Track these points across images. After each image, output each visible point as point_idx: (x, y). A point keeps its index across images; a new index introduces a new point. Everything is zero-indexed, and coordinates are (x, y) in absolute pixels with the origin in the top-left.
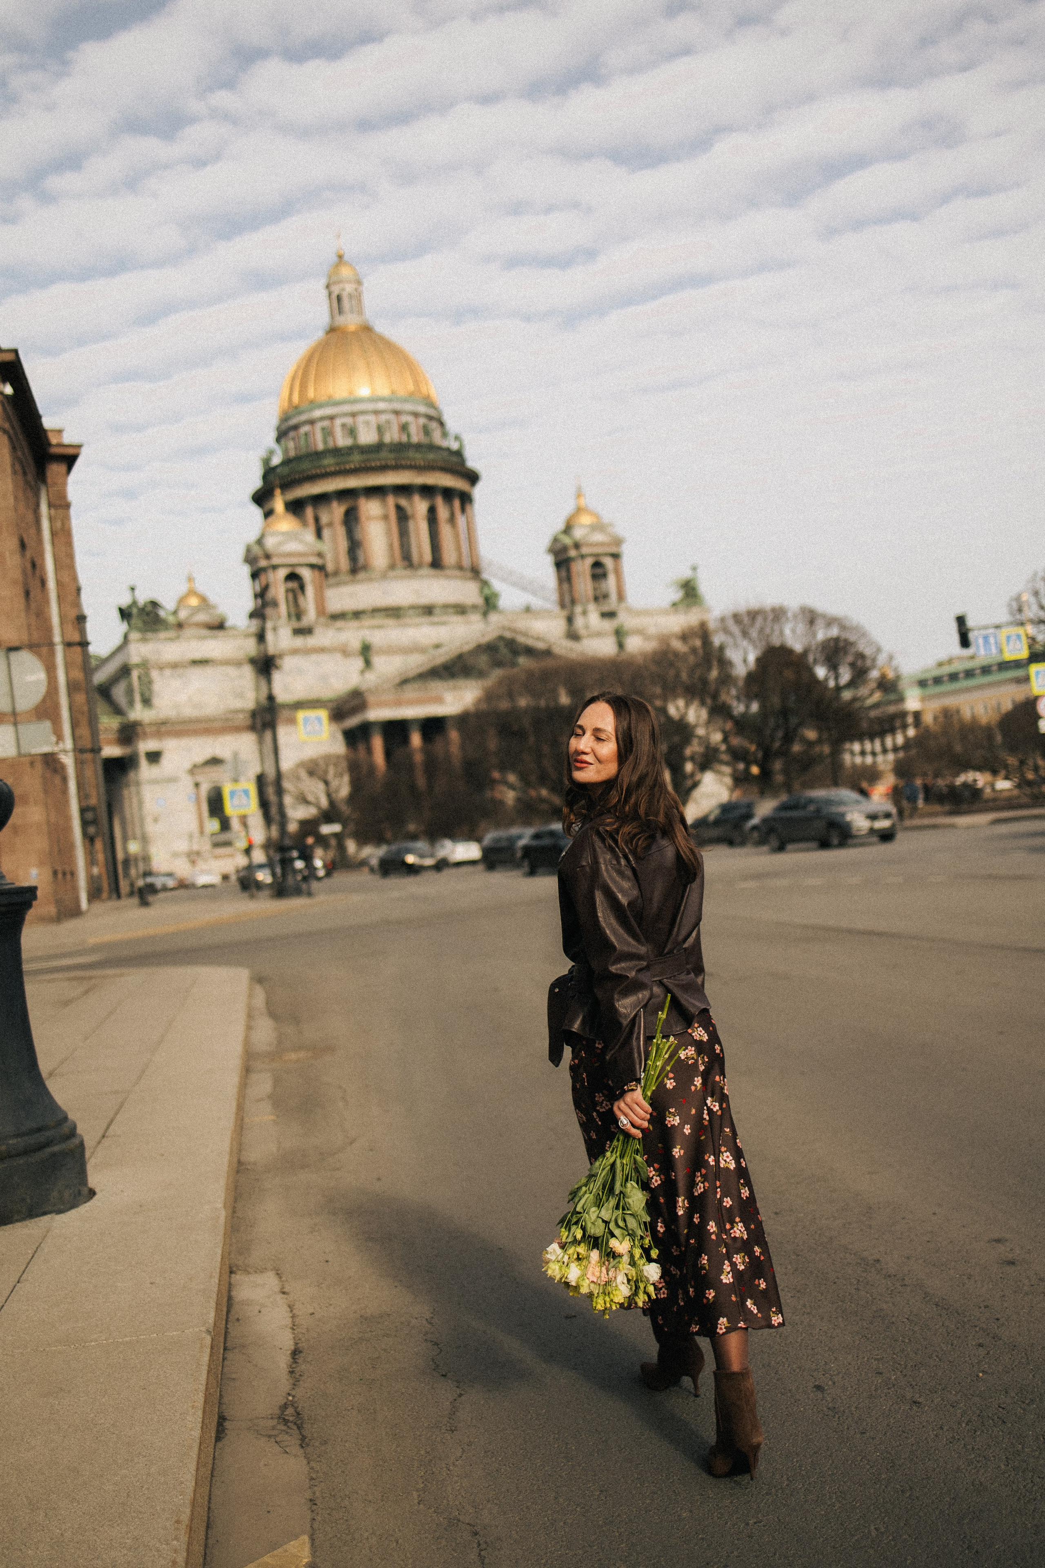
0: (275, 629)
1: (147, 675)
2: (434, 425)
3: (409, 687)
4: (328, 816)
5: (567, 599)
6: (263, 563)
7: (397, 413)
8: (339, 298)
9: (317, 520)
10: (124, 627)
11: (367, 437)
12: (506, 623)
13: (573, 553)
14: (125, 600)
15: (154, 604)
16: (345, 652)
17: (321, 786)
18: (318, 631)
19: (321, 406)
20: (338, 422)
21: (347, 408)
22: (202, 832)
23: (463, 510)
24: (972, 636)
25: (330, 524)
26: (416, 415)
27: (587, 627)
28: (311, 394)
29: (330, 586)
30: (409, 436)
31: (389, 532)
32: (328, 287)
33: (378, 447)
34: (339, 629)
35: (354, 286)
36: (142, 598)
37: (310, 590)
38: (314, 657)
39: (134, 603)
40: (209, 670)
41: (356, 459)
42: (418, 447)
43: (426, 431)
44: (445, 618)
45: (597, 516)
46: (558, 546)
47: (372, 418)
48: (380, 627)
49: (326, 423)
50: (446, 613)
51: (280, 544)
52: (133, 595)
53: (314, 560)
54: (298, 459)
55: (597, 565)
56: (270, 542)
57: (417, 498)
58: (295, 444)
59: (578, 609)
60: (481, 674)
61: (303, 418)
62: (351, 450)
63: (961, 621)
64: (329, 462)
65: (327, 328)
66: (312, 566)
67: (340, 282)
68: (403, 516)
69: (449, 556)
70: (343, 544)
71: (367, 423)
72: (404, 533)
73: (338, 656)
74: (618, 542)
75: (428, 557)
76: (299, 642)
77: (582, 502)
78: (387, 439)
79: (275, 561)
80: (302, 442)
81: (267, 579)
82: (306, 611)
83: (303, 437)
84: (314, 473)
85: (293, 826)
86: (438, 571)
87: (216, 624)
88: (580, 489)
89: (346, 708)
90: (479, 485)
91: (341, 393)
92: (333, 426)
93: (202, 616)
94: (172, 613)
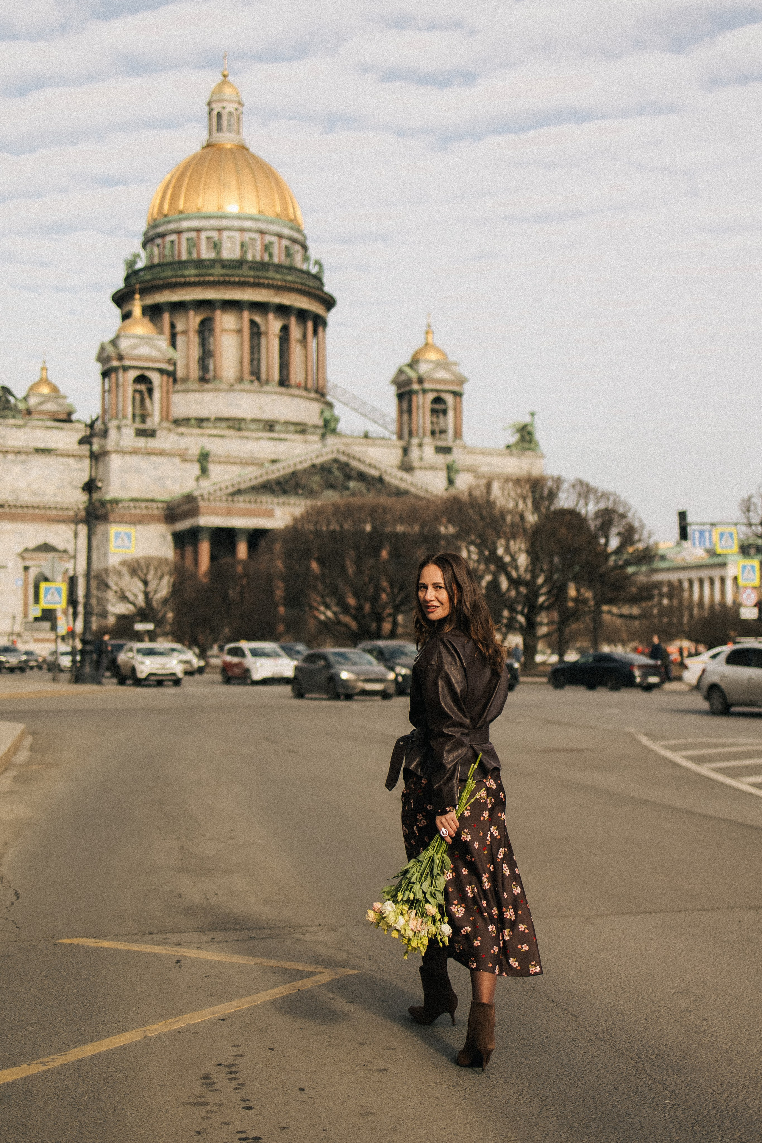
0: (119, 428)
2: (297, 247)
3: (241, 498)
4: (144, 615)
5: (406, 430)
6: (115, 363)
7: (262, 232)
8: (219, 115)
9: (173, 326)
11: (230, 252)
12: (342, 448)
13: (416, 387)
15: (6, 390)
16: (184, 458)
17: (141, 585)
18: (159, 433)
19: (188, 218)
20: (204, 235)
21: (213, 223)
22: (26, 615)
23: (315, 332)
25: (185, 332)
26: (280, 236)
27: (421, 459)
28: (181, 205)
29: (177, 392)
30: (271, 255)
31: (240, 346)
32: (209, 104)
33: (240, 263)
34: (181, 435)
35: (236, 105)
37: (157, 394)
38: (154, 459)
40: (50, 460)
41: (216, 273)
42: (279, 268)
43: (289, 254)
44: (283, 436)
45: (443, 353)
46: (403, 378)
47: (237, 234)
48: (222, 436)
49: (193, 235)
50: (287, 432)
51: (134, 347)
53: (164, 366)
54: (160, 265)
56: (124, 344)
57: (271, 316)
58: (160, 251)
59: (415, 441)
60: (312, 493)
61: (172, 226)
62: (213, 263)
64: (190, 272)
65: (205, 144)
66: (161, 371)
67: (222, 100)
68: (256, 333)
69: (297, 374)
70: (195, 353)
71: (232, 239)
72: (255, 349)
73: (177, 460)
74: (462, 381)
75: (276, 376)
76: (141, 442)
77: (431, 339)
78: (249, 257)
79: (127, 362)
80: (167, 251)
81: (117, 379)
82: (151, 415)
83: (168, 245)
84: (174, 280)
85: (111, 620)
86: (283, 390)
87: (63, 417)
88: (429, 326)
89: (178, 511)
90: (334, 310)
91: (210, 208)
92: (199, 238)
93: (50, 407)
94: (22, 400)
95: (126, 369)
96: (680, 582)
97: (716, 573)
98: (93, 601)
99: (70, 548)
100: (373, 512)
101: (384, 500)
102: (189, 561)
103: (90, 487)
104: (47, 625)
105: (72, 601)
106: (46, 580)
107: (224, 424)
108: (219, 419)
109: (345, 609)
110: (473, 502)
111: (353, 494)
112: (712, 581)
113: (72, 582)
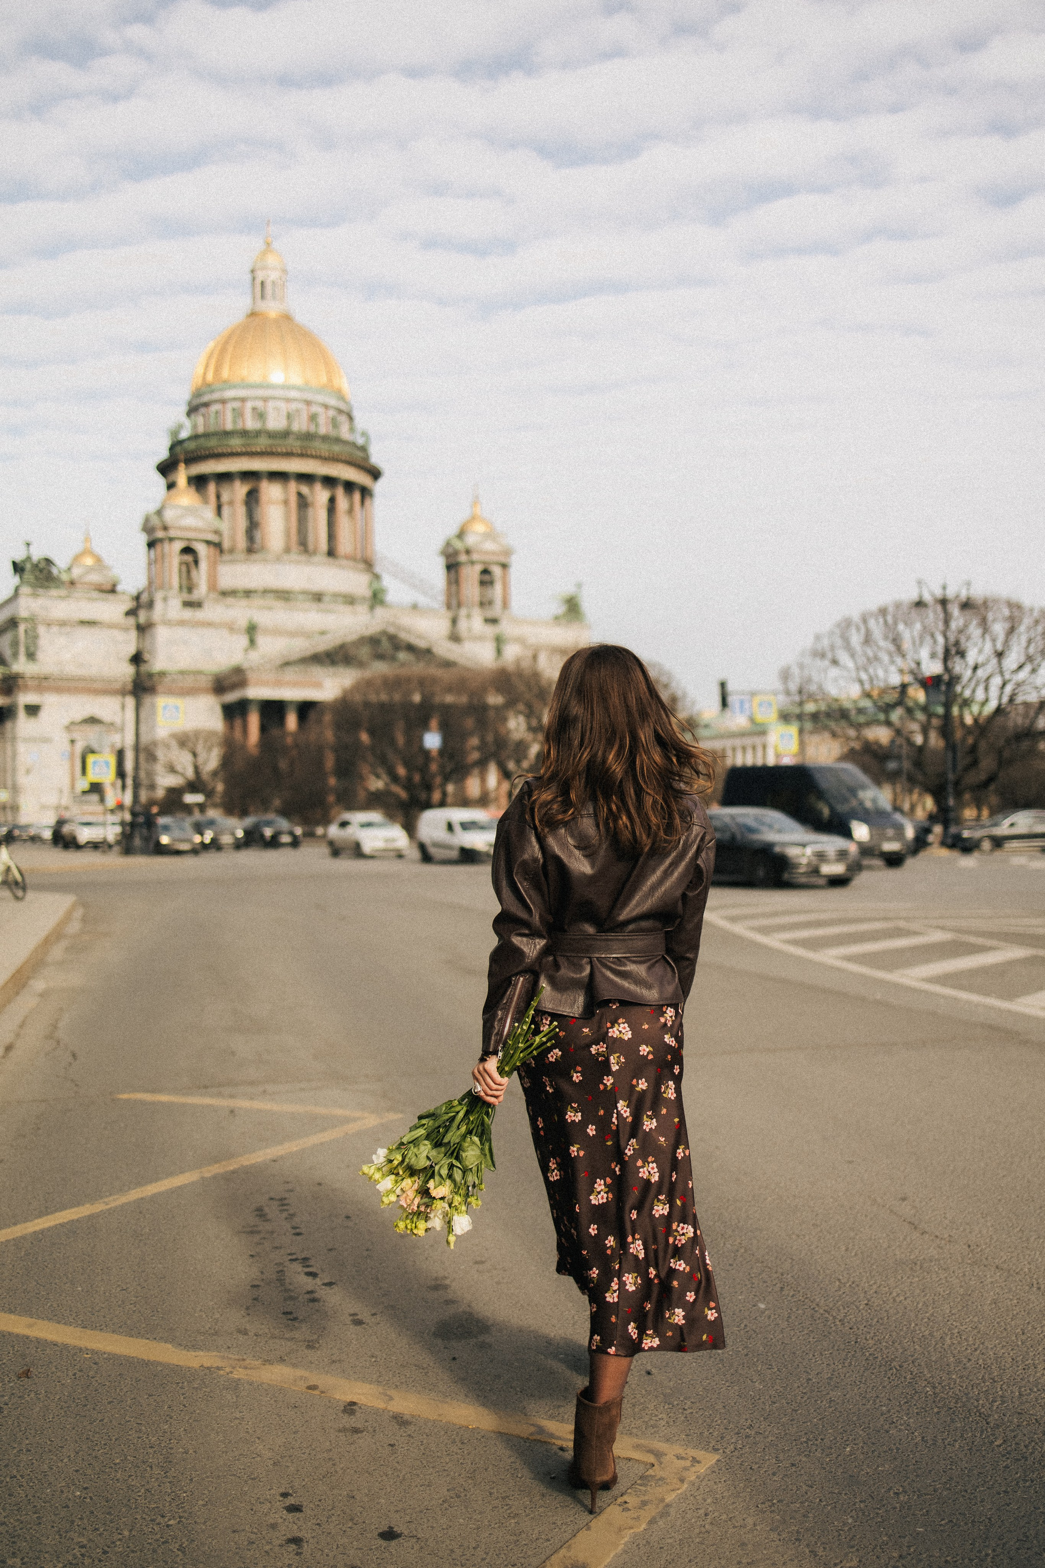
0: (165, 599)
1: (34, 629)
2: (343, 419)
3: (290, 669)
4: (194, 786)
5: (454, 602)
6: (160, 534)
7: (308, 403)
8: (262, 283)
9: (218, 497)
10: (16, 580)
11: (275, 423)
12: (391, 619)
13: (463, 558)
14: (19, 557)
15: (48, 561)
16: (231, 628)
17: (190, 757)
18: (206, 605)
19: (234, 387)
20: (249, 405)
21: (259, 392)
22: (73, 787)
23: (362, 504)
24: (730, 699)
25: (231, 503)
26: (326, 407)
27: (470, 630)
28: (225, 374)
29: (223, 563)
30: (317, 426)
31: (287, 518)
32: (253, 271)
33: (286, 434)
34: (228, 607)
35: (280, 274)
36: (37, 554)
37: (203, 565)
38: (200, 630)
39: (29, 558)
40: (95, 632)
41: (263, 443)
42: (325, 438)
43: (335, 423)
44: (331, 607)
45: (490, 525)
46: (451, 550)
47: (283, 405)
48: (270, 608)
49: (236, 404)
50: (335, 602)
51: (179, 517)
52: (28, 550)
53: (211, 537)
54: (206, 435)
56: (169, 515)
57: (318, 487)
58: (204, 420)
59: (463, 612)
60: (361, 665)
61: (216, 396)
62: (258, 433)
63: (723, 685)
64: (236, 443)
65: (249, 312)
66: (208, 542)
67: (264, 268)
68: (303, 503)
69: (345, 544)
70: (242, 523)
71: (277, 409)
72: (302, 521)
73: (225, 633)
74: (508, 552)
75: (323, 545)
76: (188, 614)
77: (478, 510)
78: (295, 427)
79: (172, 533)
80: (212, 420)
81: (162, 550)
82: (197, 585)
83: (213, 415)
84: (220, 451)
85: (160, 793)
86: (331, 560)
87: (109, 587)
88: (477, 497)
89: (227, 683)
90: (381, 482)
91: (255, 377)
92: (244, 408)
93: (95, 578)
94: (65, 571)
95: (171, 540)
96: (724, 750)
97: (758, 741)
98: (142, 774)
99: (118, 720)
100: (422, 683)
101: (434, 671)
102: (238, 734)
103: (137, 659)
104: (95, 797)
105: (121, 774)
106: (93, 752)
107: (272, 595)
108: (266, 592)
109: (395, 778)
110: (520, 674)
111: (403, 665)
112: (754, 748)
113: (120, 755)
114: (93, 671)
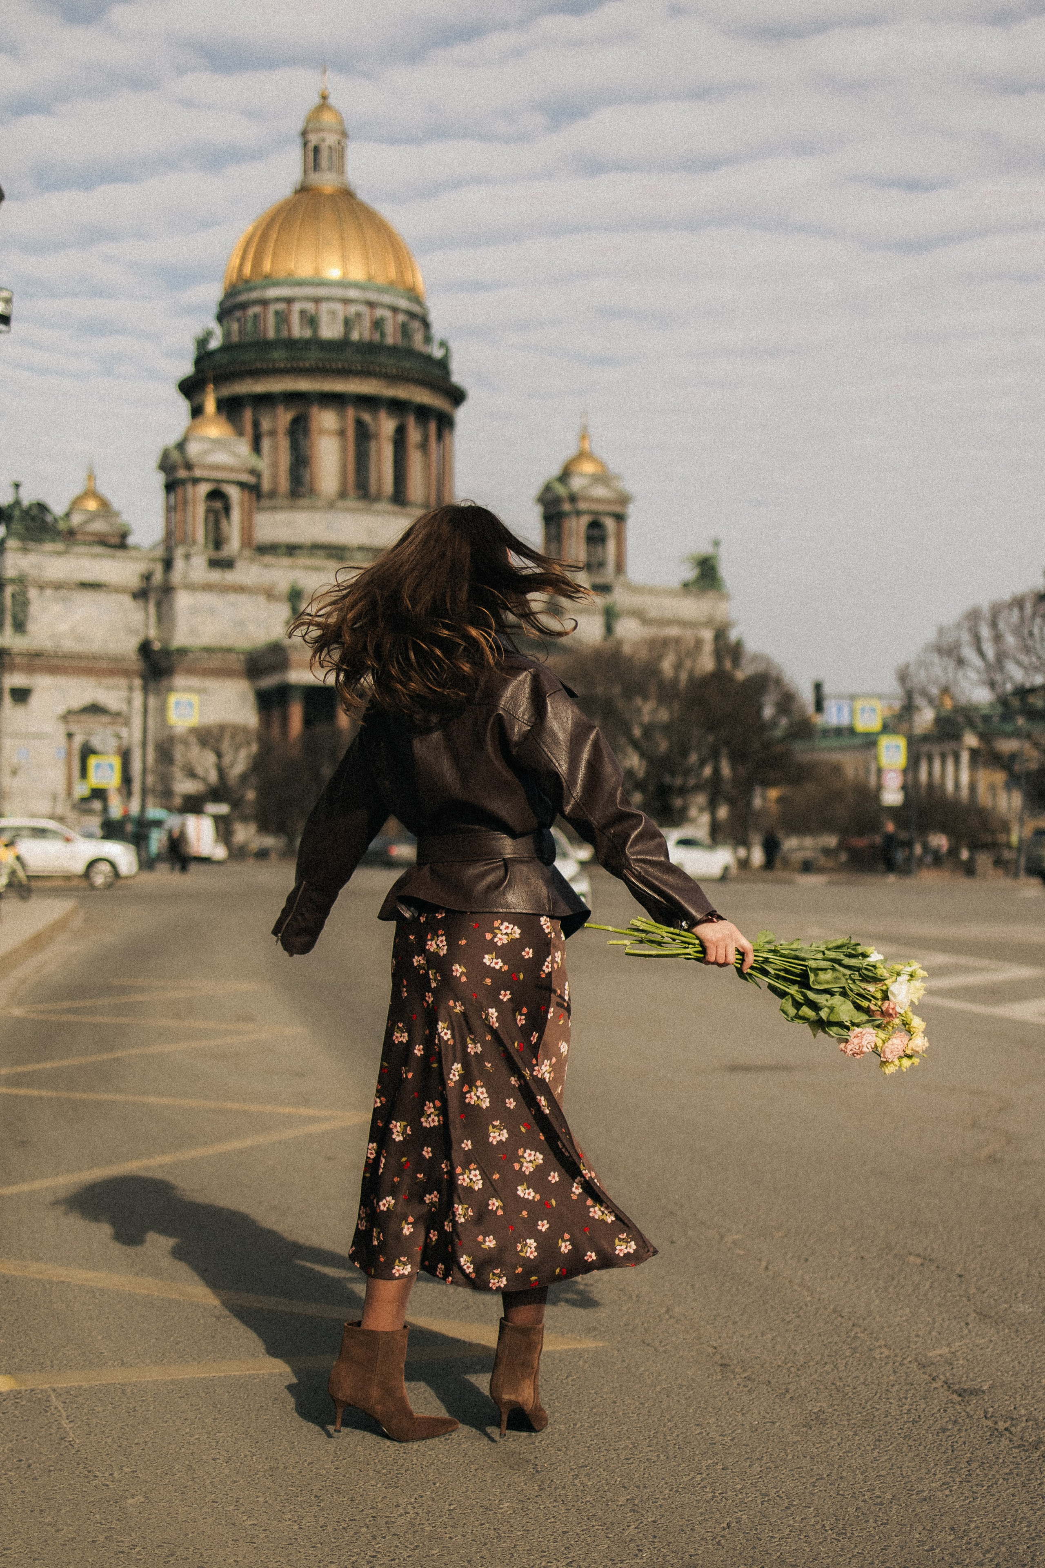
0: (187, 557)
1: (24, 593)
2: (416, 325)
4: (216, 795)
6: (182, 474)
7: (371, 305)
8: (316, 150)
9: (256, 425)
11: (330, 331)
13: (567, 507)
14: (6, 498)
15: (42, 508)
16: (270, 594)
17: (213, 757)
18: (240, 565)
19: (276, 284)
20: (297, 307)
21: (310, 291)
22: (69, 794)
25: (272, 433)
26: (395, 310)
28: (267, 266)
29: (260, 509)
30: (383, 335)
31: (344, 450)
32: (304, 133)
33: (341, 345)
34: (266, 566)
35: (337, 138)
36: (27, 498)
37: (236, 514)
38: (232, 597)
39: (17, 503)
40: (100, 597)
41: (313, 357)
42: (393, 350)
45: (602, 465)
46: (550, 496)
47: (339, 307)
48: (316, 568)
49: (281, 306)
51: (206, 452)
52: (17, 493)
53: (245, 477)
54: (242, 346)
55: (595, 525)
56: (194, 449)
57: (383, 415)
58: (240, 327)
61: (254, 295)
62: (308, 343)
64: (278, 355)
65: (299, 187)
66: (242, 485)
67: (320, 130)
68: (363, 435)
69: (415, 489)
70: (285, 460)
71: (333, 313)
72: (362, 455)
73: (262, 599)
74: (625, 500)
75: (389, 488)
76: (216, 576)
77: (587, 445)
78: (355, 336)
79: (198, 473)
80: (249, 325)
81: (184, 494)
82: (227, 539)
83: (250, 320)
84: (260, 367)
85: (178, 802)
86: (397, 509)
87: (115, 540)
88: (586, 429)
89: (263, 664)
90: (465, 407)
91: (305, 271)
92: (290, 311)
93: (100, 527)
94: (62, 519)
99: (123, 709)
102: (276, 728)
104: (97, 806)
105: (126, 779)
107: (320, 553)
108: (313, 547)
113: (125, 754)
114: (95, 647)
